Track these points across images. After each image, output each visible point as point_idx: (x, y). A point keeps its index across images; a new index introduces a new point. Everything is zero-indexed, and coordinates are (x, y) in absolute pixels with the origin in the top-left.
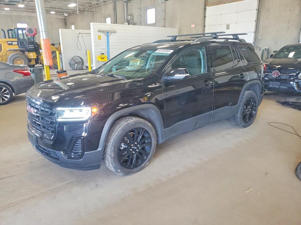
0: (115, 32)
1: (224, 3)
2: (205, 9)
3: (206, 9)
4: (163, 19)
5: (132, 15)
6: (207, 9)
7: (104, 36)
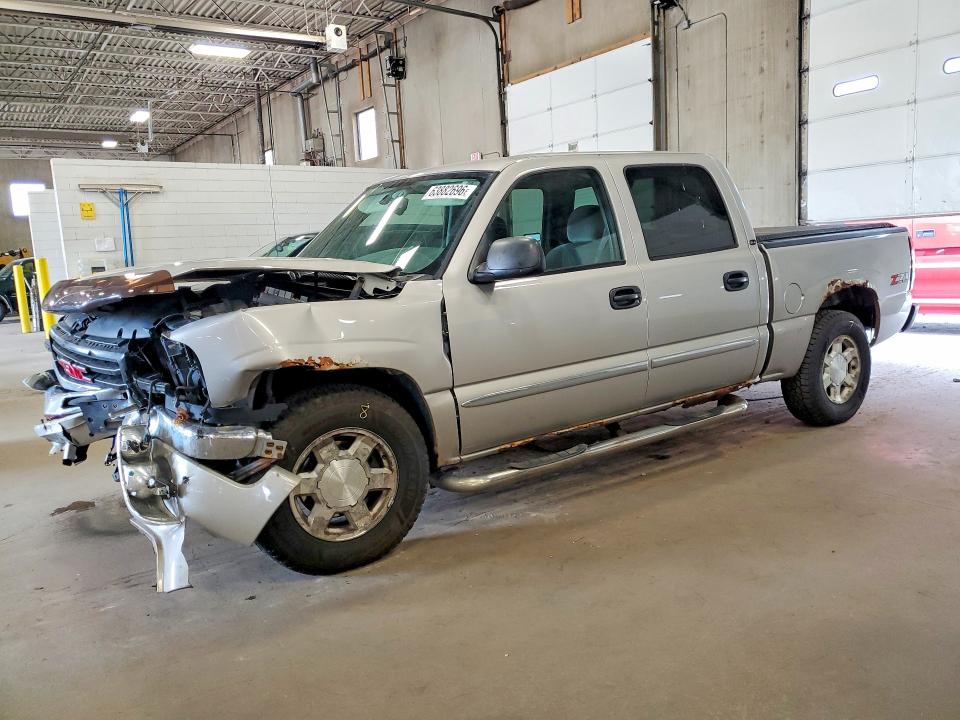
0: (156, 191)
1: (556, 68)
2: (502, 95)
3: (505, 93)
4: (393, 141)
5: (319, 136)
6: (508, 94)
7: (107, 209)
